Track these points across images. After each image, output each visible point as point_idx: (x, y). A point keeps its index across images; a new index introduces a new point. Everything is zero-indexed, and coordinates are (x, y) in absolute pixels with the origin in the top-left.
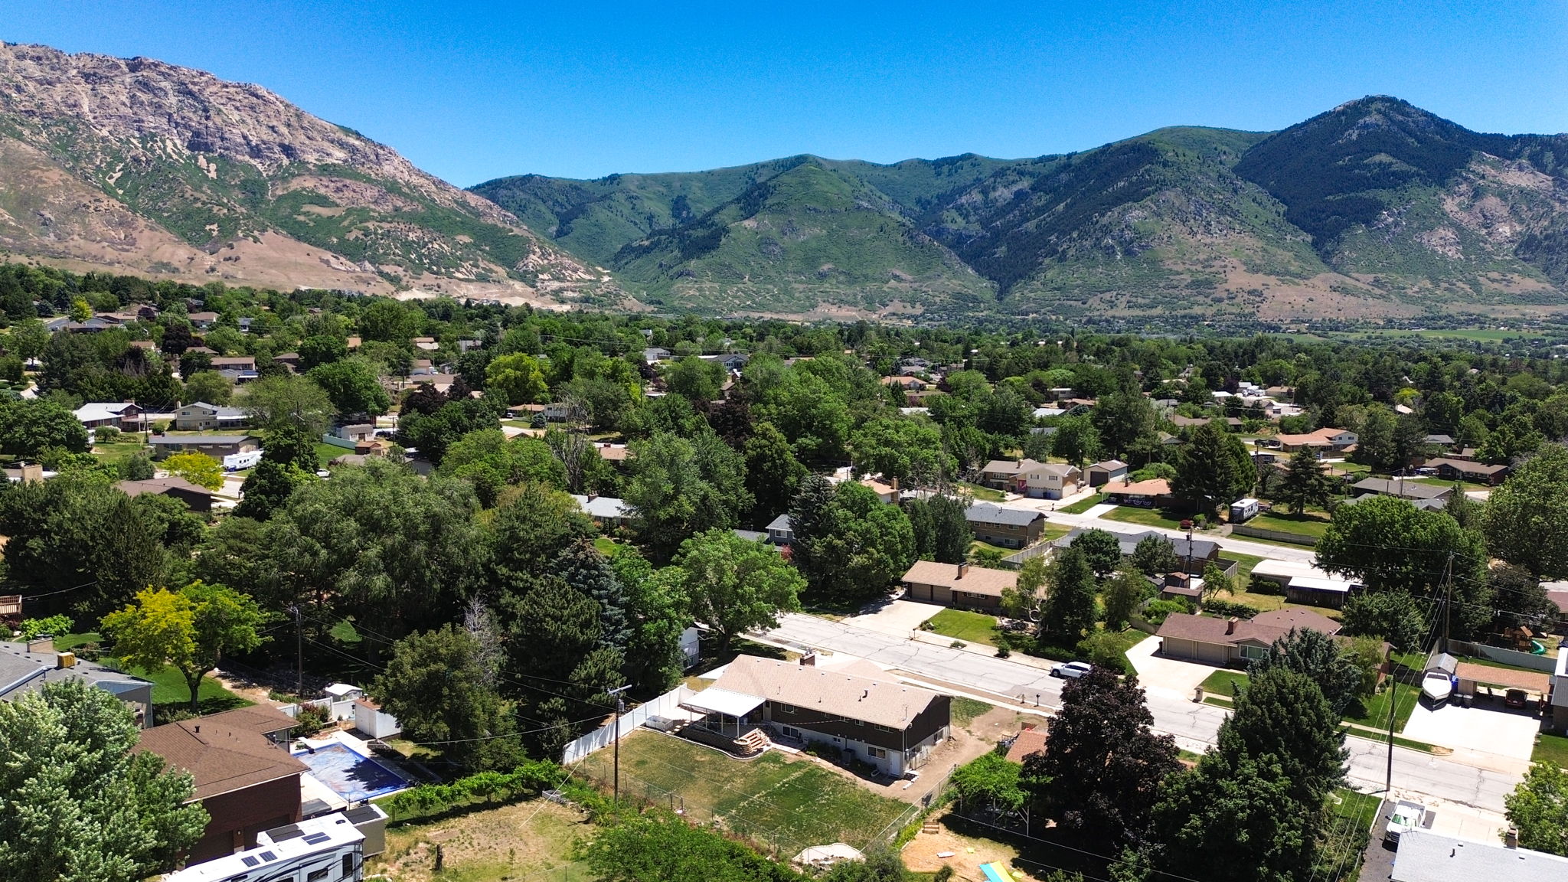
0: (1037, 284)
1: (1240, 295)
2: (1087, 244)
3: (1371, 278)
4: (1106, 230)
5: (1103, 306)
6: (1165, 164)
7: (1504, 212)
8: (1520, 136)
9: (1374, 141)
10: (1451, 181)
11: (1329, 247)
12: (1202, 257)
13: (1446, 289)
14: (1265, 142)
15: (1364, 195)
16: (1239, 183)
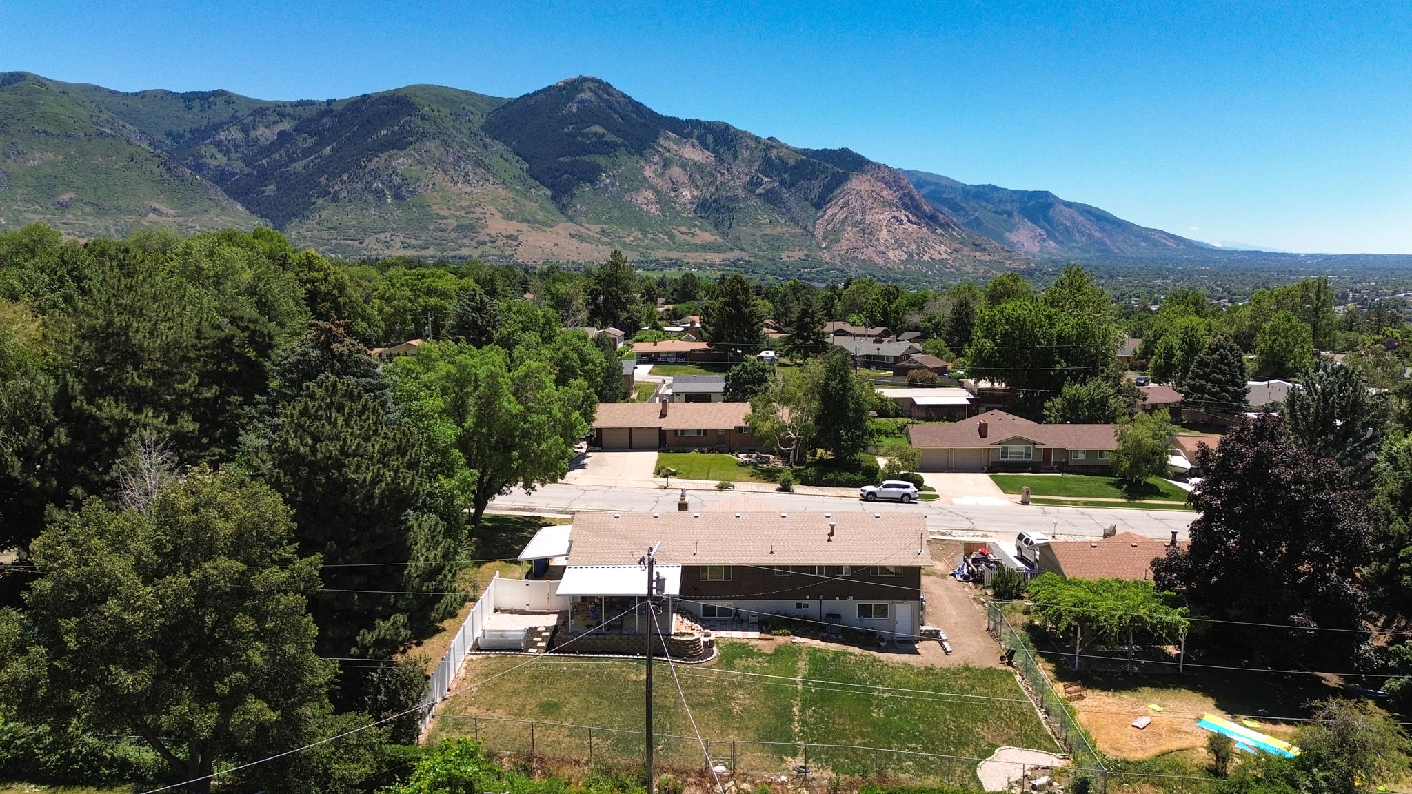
0: (312, 223)
1: (500, 239)
2: (358, 186)
3: (598, 228)
4: (375, 175)
5: (379, 246)
6: (423, 118)
7: (685, 179)
8: (690, 120)
9: (588, 115)
10: (647, 152)
11: (564, 200)
12: (464, 204)
13: (652, 239)
14: (504, 107)
15: (586, 159)
16: (488, 140)
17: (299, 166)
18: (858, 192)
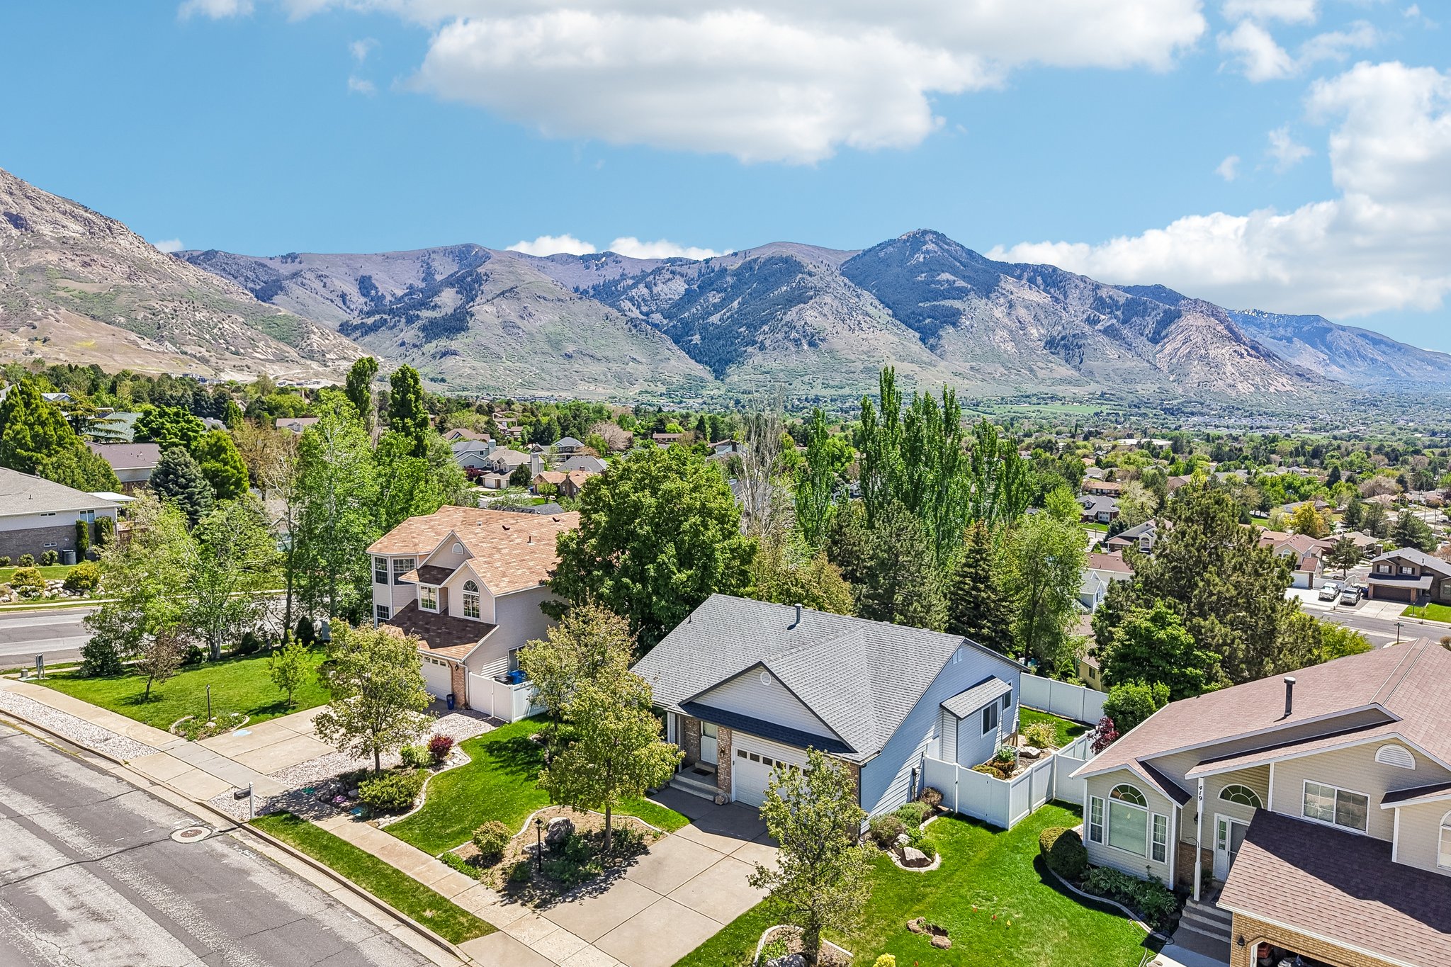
0: (747, 368)
2: (780, 336)
3: (968, 365)
4: (791, 326)
5: (805, 387)
6: (810, 274)
7: (1030, 319)
8: (1019, 264)
9: (934, 265)
10: (993, 295)
11: (932, 341)
12: (865, 348)
13: (1017, 375)
14: (854, 259)
15: (942, 303)
16: (859, 291)
17: (715, 319)
18: (1197, 327)
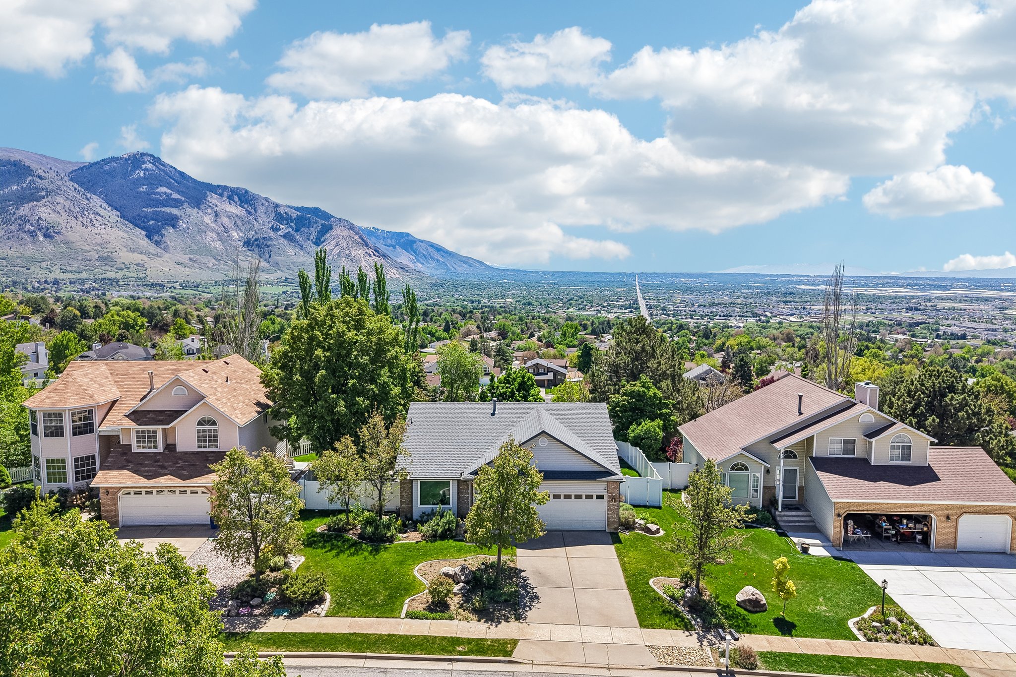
1: (132, 266)
2: (13, 227)
3: (187, 257)
4: (24, 220)
5: (44, 271)
6: (40, 177)
7: (232, 225)
10: (202, 206)
11: (156, 238)
12: (98, 241)
15: (163, 209)
16: (89, 195)
18: (343, 236)
